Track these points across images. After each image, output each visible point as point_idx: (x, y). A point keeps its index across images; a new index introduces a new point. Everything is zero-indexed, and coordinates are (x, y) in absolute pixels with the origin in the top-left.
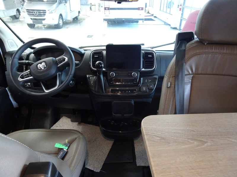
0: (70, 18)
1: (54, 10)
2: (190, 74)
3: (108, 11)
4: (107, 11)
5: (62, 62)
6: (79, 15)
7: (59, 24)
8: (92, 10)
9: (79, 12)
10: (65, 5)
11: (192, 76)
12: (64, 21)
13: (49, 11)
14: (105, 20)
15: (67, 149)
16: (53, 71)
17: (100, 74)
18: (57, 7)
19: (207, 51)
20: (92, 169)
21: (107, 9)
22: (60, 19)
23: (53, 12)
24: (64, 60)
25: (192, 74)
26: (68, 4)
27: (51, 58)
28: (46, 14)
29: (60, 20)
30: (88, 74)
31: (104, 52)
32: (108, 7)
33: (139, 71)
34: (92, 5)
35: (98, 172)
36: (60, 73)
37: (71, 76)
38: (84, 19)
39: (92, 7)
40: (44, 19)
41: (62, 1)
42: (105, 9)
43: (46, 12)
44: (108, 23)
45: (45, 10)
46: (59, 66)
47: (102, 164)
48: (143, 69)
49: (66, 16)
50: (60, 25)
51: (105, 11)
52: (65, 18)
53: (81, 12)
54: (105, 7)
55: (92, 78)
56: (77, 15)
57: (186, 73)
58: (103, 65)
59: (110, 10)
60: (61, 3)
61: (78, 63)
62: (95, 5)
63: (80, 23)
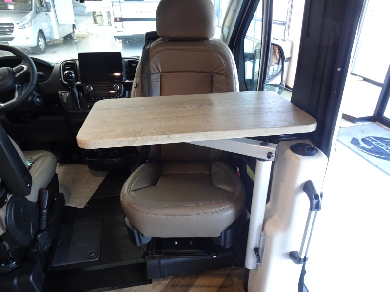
0: (57, 36)
1: (27, 24)
2: (157, 73)
3: (121, 23)
4: (119, 24)
5: (20, 71)
6: (74, 32)
7: (38, 46)
8: (97, 23)
9: (74, 26)
10: (46, 14)
11: (160, 75)
12: (48, 40)
13: (19, 25)
14: (116, 37)
15: (31, 164)
16: (10, 82)
17: (72, 87)
18: (33, 18)
19: (168, 47)
20: (75, 206)
21: (118, 20)
22: (41, 37)
23: (26, 26)
24: (23, 68)
25: (159, 73)
26: (52, 13)
27: (6, 67)
28: (14, 30)
29: (40, 39)
30: (60, 90)
31: (77, 62)
32: (120, 16)
33: (123, 83)
34: (97, 15)
35: (82, 209)
36: (20, 85)
37: (33, 87)
38: (83, 38)
39: (98, 19)
40: (12, 39)
41: (42, 9)
42: (116, 20)
43: (13, 28)
44: (123, 42)
45: (12, 24)
46: (16, 76)
47: (88, 200)
48: (127, 81)
49: (51, 32)
50: (41, 47)
51: (116, 23)
52: (49, 36)
53: (76, 26)
54: (115, 17)
55: (65, 95)
56: (71, 31)
57: (152, 72)
58: (73, 75)
59: (124, 23)
60: (39, 12)
61: (43, 74)
62: (102, 15)
63: (76, 43)
